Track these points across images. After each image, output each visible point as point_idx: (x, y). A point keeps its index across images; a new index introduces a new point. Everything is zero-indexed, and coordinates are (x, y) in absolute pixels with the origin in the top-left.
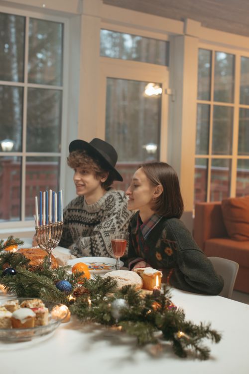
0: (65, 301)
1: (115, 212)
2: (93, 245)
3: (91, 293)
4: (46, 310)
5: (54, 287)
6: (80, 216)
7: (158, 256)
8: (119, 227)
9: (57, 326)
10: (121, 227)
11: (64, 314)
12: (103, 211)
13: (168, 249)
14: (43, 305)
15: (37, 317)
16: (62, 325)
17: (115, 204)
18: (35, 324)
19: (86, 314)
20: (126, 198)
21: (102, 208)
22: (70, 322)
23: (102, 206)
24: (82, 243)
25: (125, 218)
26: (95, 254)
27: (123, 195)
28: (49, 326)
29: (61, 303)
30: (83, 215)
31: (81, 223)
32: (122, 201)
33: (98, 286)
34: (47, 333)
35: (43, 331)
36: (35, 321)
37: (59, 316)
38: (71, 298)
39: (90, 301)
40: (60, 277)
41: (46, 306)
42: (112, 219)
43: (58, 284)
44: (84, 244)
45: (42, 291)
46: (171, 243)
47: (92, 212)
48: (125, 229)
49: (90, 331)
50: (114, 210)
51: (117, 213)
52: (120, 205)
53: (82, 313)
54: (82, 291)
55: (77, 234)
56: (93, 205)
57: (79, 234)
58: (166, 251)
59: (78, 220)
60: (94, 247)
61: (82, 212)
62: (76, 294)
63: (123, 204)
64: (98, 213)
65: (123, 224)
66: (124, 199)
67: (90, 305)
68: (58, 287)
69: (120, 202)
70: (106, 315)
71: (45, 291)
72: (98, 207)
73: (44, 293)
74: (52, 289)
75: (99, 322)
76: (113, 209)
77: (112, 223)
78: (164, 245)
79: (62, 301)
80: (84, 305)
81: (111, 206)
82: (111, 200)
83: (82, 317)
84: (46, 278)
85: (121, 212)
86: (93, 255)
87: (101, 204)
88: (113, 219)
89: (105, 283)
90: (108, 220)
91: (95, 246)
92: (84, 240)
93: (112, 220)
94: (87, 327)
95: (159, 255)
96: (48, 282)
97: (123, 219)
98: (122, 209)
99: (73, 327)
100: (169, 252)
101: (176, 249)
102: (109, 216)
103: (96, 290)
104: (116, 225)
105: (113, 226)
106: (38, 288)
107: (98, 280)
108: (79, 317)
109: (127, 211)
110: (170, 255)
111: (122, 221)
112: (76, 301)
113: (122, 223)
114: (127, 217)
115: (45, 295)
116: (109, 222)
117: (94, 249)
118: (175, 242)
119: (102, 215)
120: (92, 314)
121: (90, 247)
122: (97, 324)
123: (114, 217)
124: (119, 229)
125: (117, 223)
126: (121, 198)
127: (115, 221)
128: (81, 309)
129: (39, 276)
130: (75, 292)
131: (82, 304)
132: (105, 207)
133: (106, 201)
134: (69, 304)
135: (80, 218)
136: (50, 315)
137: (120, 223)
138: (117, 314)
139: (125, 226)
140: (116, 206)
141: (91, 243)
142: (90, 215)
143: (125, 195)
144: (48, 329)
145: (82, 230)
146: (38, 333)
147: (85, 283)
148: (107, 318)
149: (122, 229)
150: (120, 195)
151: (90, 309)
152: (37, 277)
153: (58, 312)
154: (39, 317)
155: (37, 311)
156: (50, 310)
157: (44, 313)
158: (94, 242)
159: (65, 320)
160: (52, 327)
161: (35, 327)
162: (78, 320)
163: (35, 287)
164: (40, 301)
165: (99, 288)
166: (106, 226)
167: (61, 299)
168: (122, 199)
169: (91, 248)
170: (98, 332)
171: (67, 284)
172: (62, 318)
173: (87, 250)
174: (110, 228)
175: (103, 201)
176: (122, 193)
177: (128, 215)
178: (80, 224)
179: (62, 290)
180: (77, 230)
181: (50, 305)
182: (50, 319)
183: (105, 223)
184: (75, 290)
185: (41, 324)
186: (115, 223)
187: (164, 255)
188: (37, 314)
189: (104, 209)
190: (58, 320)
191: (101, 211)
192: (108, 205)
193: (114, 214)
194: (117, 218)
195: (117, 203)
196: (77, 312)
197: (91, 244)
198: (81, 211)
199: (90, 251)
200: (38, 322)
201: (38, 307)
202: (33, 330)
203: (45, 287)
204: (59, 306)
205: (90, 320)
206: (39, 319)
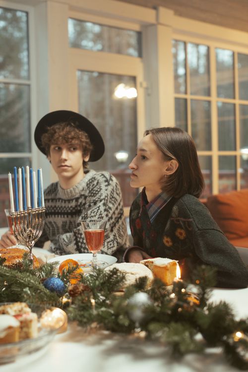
0: (58, 304)
1: (102, 197)
2: (79, 239)
3: (91, 290)
4: (34, 316)
5: (42, 287)
6: (55, 206)
7: (167, 241)
8: (107, 215)
9: (51, 337)
10: (110, 215)
11: (58, 320)
12: (86, 197)
13: (179, 230)
14: (28, 310)
15: (21, 328)
16: (58, 337)
17: (101, 189)
18: (20, 338)
19: (91, 320)
20: (112, 180)
21: (83, 193)
22: (68, 332)
23: (83, 190)
24: (63, 239)
25: (113, 204)
26: (82, 250)
27: (108, 177)
28: (40, 338)
29: (53, 306)
30: (58, 204)
31: (58, 214)
32: (109, 184)
33: (102, 281)
34: (37, 350)
35: (33, 346)
36: (20, 333)
37: (52, 324)
38: (65, 300)
39: (93, 301)
40: (46, 275)
41: (33, 311)
42: (98, 206)
43: (47, 283)
44: (66, 240)
45: (26, 292)
46: (184, 222)
48: (114, 217)
49: (99, 342)
50: (100, 196)
51: (104, 199)
52: (106, 190)
53: (84, 317)
54: (81, 288)
55: (56, 228)
56: (72, 189)
57: (58, 227)
58: (177, 234)
59: (53, 211)
60: (79, 241)
61: (56, 201)
62: (73, 294)
63: (110, 188)
64: (77, 199)
65: (111, 212)
66: (111, 182)
67: (94, 307)
68: (46, 286)
69: (106, 186)
70: (121, 317)
71: (29, 292)
72: (77, 191)
73: (28, 295)
74: (38, 289)
75: (107, 329)
76: (99, 194)
77: (99, 211)
78: (175, 226)
79: (54, 304)
80: (86, 307)
81: (97, 191)
82: (95, 183)
83: (85, 323)
84: (29, 276)
85: (109, 197)
86: (80, 252)
87: (81, 188)
88: (100, 206)
89: (110, 276)
90: (94, 208)
92: (65, 237)
93: (99, 207)
94: (93, 338)
95: (169, 240)
96: (32, 281)
97: (111, 205)
98: (109, 193)
99: (74, 338)
100: (181, 234)
101: (190, 229)
102: (95, 203)
103: (98, 286)
104: (104, 214)
105: (101, 214)
106: (19, 290)
107: (99, 275)
108: (82, 324)
109: (115, 195)
110: (182, 238)
111: (110, 208)
112: (73, 303)
113: (110, 211)
114: (115, 202)
115: (30, 297)
116: (96, 210)
117: (80, 244)
118: (191, 220)
119: (84, 202)
120: (101, 319)
121: (75, 242)
122: (106, 332)
124: (108, 218)
125: (105, 210)
126: (107, 181)
127: (102, 208)
128: (82, 313)
129: (19, 274)
130: (71, 291)
131: (83, 305)
132: (88, 191)
133: (87, 185)
134: (65, 307)
136: (39, 325)
137: (108, 211)
138: (138, 314)
140: (102, 191)
141: (75, 238)
142: (67, 202)
143: (111, 177)
144: (39, 344)
145: (61, 223)
146: (25, 349)
147: (82, 278)
148: (123, 320)
149: (111, 218)
150: (105, 177)
151: (95, 312)
152: (16, 275)
153: (50, 319)
154: (24, 327)
155: (22, 318)
156: (40, 317)
157: (31, 321)
158: (79, 236)
159: (62, 330)
160: (45, 339)
161: (20, 342)
162: (79, 328)
163: (16, 289)
164: (24, 304)
165: (103, 284)
166: (93, 214)
167: (51, 302)
168: (109, 182)
169: (77, 244)
170: (109, 343)
171: (57, 282)
172: (57, 326)
173: (72, 246)
174: (97, 216)
175: (84, 185)
176: (107, 174)
177: (117, 200)
178: (56, 216)
179: (52, 290)
180: (55, 223)
181: (38, 310)
182: (40, 329)
183: (91, 212)
184: (70, 288)
185: (27, 337)
186: (103, 211)
187: (174, 239)
188: (21, 322)
189: (87, 194)
190: (52, 331)
191: (83, 197)
192: (92, 189)
193: (101, 201)
194: (104, 204)
195: (103, 185)
196: (78, 317)
197: (76, 239)
198: (55, 201)
199: (75, 247)
200: (23, 334)
201: (22, 313)
202: (17, 347)
203: (28, 287)
204: (51, 310)
205: (96, 328)
206: (25, 330)
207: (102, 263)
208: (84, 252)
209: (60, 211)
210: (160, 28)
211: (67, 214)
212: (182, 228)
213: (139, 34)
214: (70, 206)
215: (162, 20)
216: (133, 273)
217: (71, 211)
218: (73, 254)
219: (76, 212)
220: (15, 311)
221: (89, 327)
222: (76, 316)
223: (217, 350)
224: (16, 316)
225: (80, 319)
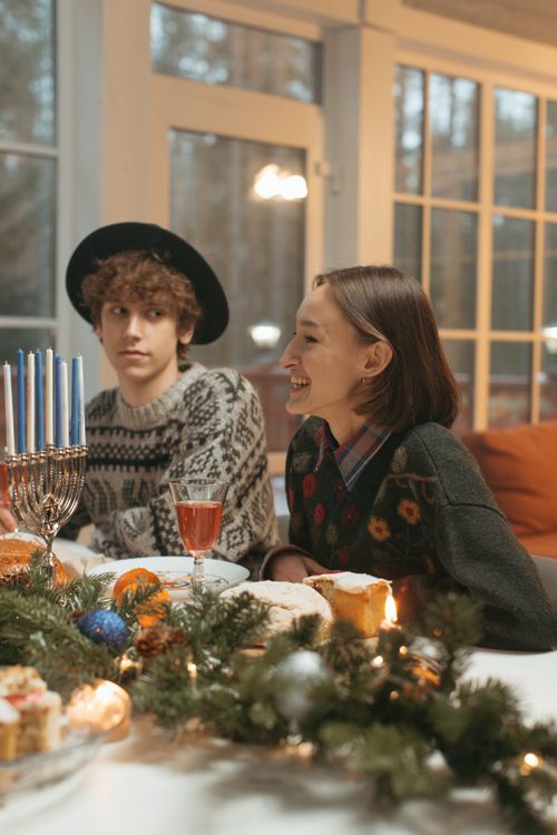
0: (110, 673)
1: (219, 428)
2: (161, 523)
3: (188, 642)
4: (52, 699)
5: (73, 631)
6: (108, 446)
7: (377, 528)
8: (229, 470)
9: (91, 751)
10: (235, 470)
11: (110, 712)
12: (180, 427)
13: (406, 504)
14: (41, 684)
15: (23, 726)
16: (108, 749)
17: (217, 409)
18: (19, 749)
19: (186, 712)
20: (243, 389)
21: (174, 417)
22: (130, 740)
23: (175, 409)
24: (126, 522)
25: (244, 445)
26: (169, 548)
27: (234, 382)
28: (64, 753)
29: (97, 676)
30: (116, 440)
31: (115, 462)
32: (235, 398)
33: (214, 622)
34: (58, 779)
35: (48, 770)
36: (19, 737)
37: (96, 719)
38: (126, 663)
39: (192, 668)
40: (85, 603)
41: (51, 688)
42: (209, 447)
43: (86, 621)
44: (132, 524)
45: (36, 643)
46: (418, 484)
47: (143, 428)
48: (245, 473)
49: (202, 765)
50: (215, 425)
51: (224, 432)
52: (229, 411)
53: (171, 705)
54: (165, 637)
55: (109, 497)
56: (149, 406)
57: (113, 494)
58: (402, 511)
59: (103, 455)
60: (163, 528)
61: (111, 434)
62: (146, 649)
63: (237, 406)
64: (160, 431)
65: (239, 462)
66: (240, 393)
67: (194, 682)
68: (84, 630)
69: (229, 401)
70: (257, 707)
71: (43, 643)
72: (161, 411)
73: (40, 649)
74: (64, 637)
75: (224, 735)
76: (213, 421)
77: (211, 459)
79: (101, 673)
80: (175, 681)
81: (208, 412)
82: (204, 393)
83: (173, 719)
84: (44, 605)
85: (235, 428)
86: (164, 553)
87: (170, 404)
88: (213, 448)
89: (234, 612)
90: (200, 452)
91: (167, 526)
92: (130, 516)
93: (211, 450)
94: (187, 755)
95: (382, 525)
96: (51, 617)
97: (238, 447)
98: (235, 418)
99: (144, 753)
100: (410, 512)
101: (431, 501)
102: (202, 441)
103: (205, 634)
104: (222, 467)
105: (214, 467)
106: (20, 637)
107: (207, 606)
108: (164, 720)
109: (249, 424)
110: (412, 520)
111: (237, 454)
112: (144, 671)
113: (236, 459)
114: (249, 440)
115: (44, 654)
116: (203, 457)
117: (164, 534)
118: (434, 479)
119: (176, 437)
120: (209, 710)
121: (152, 529)
122: (220, 743)
123: (216, 443)
124: (230, 476)
125: (225, 457)
126: (231, 390)
127: (219, 453)
128: (167, 694)
129: (21, 599)
130: (141, 642)
131: (171, 676)
132: (187, 413)
133: (185, 397)
134: (126, 680)
135: (108, 451)
136: (64, 721)
137: (231, 459)
138: (296, 702)
139: (245, 465)
140: (219, 414)
141: (152, 519)
142: (137, 436)
143: (240, 381)
144: (64, 765)
145: (121, 485)
146: (29, 778)
147: (167, 613)
148: (262, 715)
149: (239, 476)
150: (226, 380)
151: (196, 693)
152: (15, 601)
153: (90, 707)
154: (29, 724)
155: (25, 704)
156: (66, 701)
157: (46, 711)
158: (163, 515)
159: (117, 733)
160: (78, 755)
161: (18, 761)
162: (158, 731)
163: (12, 635)
164: (29, 671)
165: (216, 629)
166: (196, 467)
167: (93, 667)
168: (235, 394)
169: (157, 533)
170: (227, 768)
171: (110, 620)
172: (107, 726)
173: (146, 539)
174: (206, 472)
175: (178, 397)
176: (232, 375)
177: (253, 435)
178: (111, 467)
179: (97, 639)
180: (107, 483)
181: (63, 686)
182: (65, 731)
183: (193, 461)
184: (141, 635)
185: (34, 748)
186: (220, 459)
187: (395, 523)
188: (23, 713)
189: (183, 419)
190: (95, 735)
191: (174, 426)
192: (196, 408)
193: (216, 436)
194: (224, 444)
195: (222, 400)
196: (157, 704)
197: (155, 523)
198: (108, 433)
199: (153, 540)
200: (25, 742)
201: (24, 691)
202: (11, 771)
203: (41, 630)
204: (94, 686)
205: (197, 731)
206: (30, 731)
207: (214, 579)
208: (174, 554)
209: (119, 456)
210: (367, 34)
211: (137, 463)
212: (412, 498)
213: (318, 48)
214: (143, 446)
215: (371, 17)
216: (286, 604)
217: (147, 457)
218: (147, 556)
219: (158, 460)
220: (10, 686)
221: (180, 729)
222: (152, 703)
223: (480, 795)
224: (12, 699)
225: (161, 709)
